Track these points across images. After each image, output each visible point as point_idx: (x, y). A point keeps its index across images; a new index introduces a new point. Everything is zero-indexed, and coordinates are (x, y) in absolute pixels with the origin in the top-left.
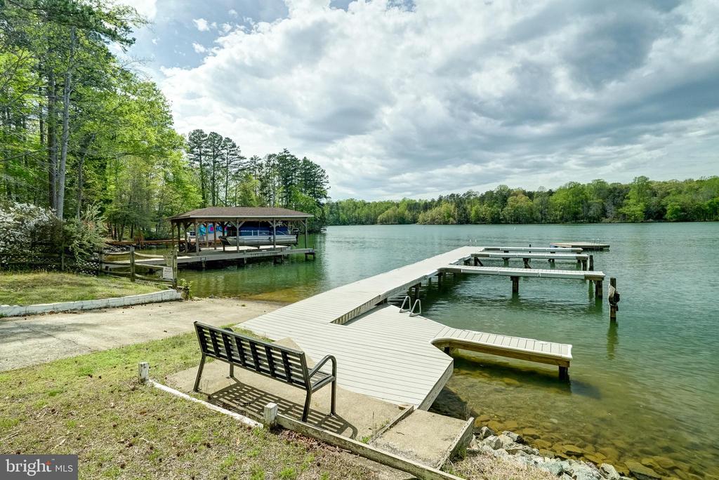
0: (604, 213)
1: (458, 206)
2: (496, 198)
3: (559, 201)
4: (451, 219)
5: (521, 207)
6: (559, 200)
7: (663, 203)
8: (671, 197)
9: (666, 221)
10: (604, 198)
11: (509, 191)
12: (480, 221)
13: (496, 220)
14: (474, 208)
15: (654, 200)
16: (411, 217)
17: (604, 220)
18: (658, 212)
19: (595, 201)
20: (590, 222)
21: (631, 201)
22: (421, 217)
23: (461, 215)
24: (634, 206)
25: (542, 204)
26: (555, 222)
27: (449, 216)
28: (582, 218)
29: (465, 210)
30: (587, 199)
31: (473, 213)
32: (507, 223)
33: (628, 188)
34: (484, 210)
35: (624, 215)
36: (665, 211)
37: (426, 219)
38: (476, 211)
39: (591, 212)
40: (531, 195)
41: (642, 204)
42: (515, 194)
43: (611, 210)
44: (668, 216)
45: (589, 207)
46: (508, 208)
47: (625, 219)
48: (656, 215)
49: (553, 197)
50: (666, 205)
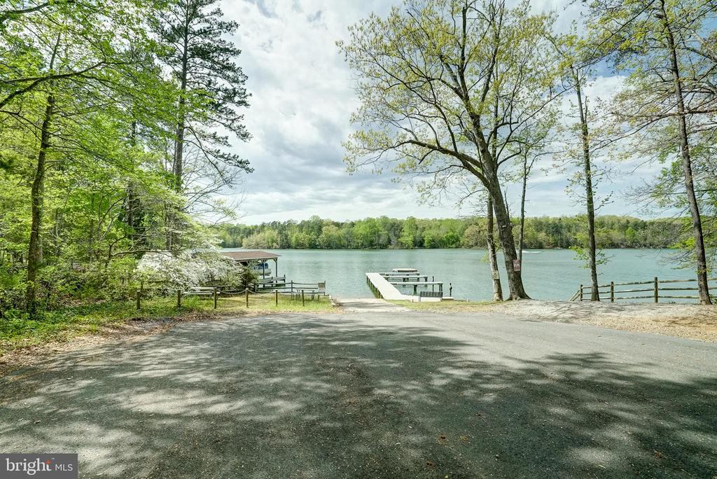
0: (389, 242)
1: (280, 233)
2: (313, 227)
3: (360, 232)
4: (275, 244)
5: (333, 236)
6: (360, 230)
7: (423, 235)
8: (426, 232)
9: (425, 248)
10: (388, 230)
11: (321, 221)
12: (300, 246)
13: (313, 246)
14: (295, 235)
15: (418, 233)
16: (231, 241)
17: (390, 247)
18: (420, 242)
19: (384, 232)
20: (381, 248)
21: (405, 234)
22: (245, 241)
23: (283, 241)
24: (407, 238)
25: (347, 233)
26: (357, 248)
27: (273, 241)
28: (376, 245)
29: (286, 236)
30: (378, 231)
31: (293, 239)
32: (322, 248)
33: (401, 222)
34: (303, 237)
35: (402, 243)
36: (424, 240)
37: (250, 243)
38: (296, 238)
39: (381, 240)
40: (338, 225)
41: (412, 236)
42: (327, 225)
43: (394, 239)
44: (425, 244)
45: (379, 236)
46: (323, 236)
47: (403, 246)
48: (419, 244)
49: (356, 228)
50: (425, 237)
